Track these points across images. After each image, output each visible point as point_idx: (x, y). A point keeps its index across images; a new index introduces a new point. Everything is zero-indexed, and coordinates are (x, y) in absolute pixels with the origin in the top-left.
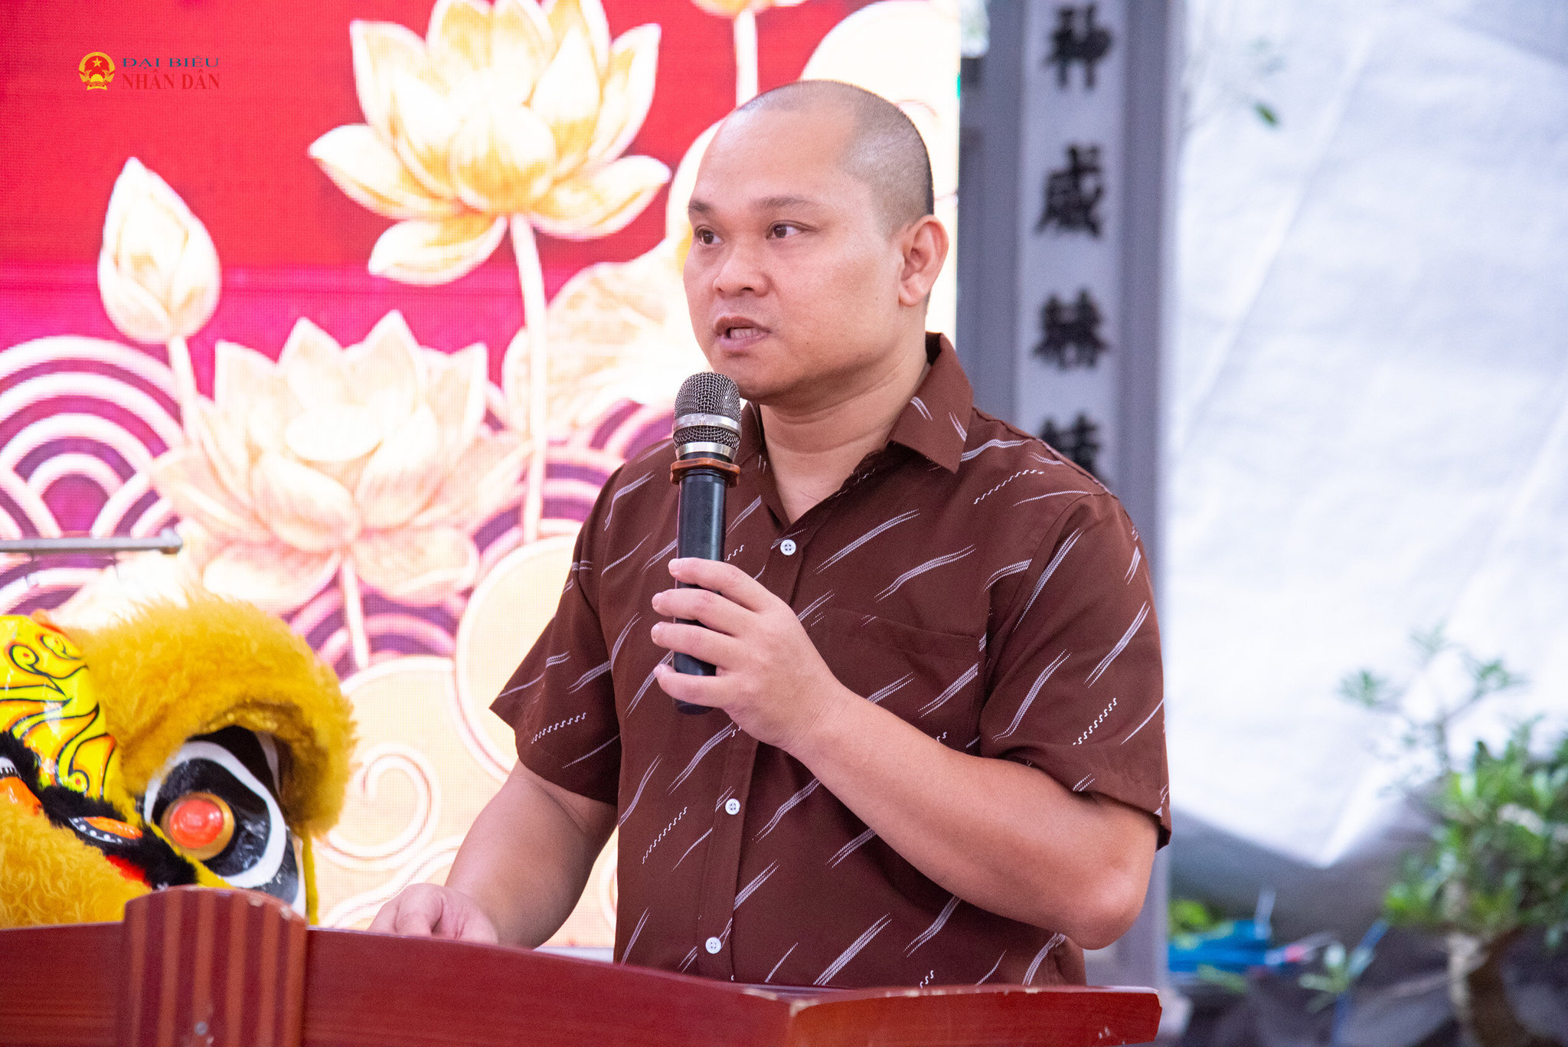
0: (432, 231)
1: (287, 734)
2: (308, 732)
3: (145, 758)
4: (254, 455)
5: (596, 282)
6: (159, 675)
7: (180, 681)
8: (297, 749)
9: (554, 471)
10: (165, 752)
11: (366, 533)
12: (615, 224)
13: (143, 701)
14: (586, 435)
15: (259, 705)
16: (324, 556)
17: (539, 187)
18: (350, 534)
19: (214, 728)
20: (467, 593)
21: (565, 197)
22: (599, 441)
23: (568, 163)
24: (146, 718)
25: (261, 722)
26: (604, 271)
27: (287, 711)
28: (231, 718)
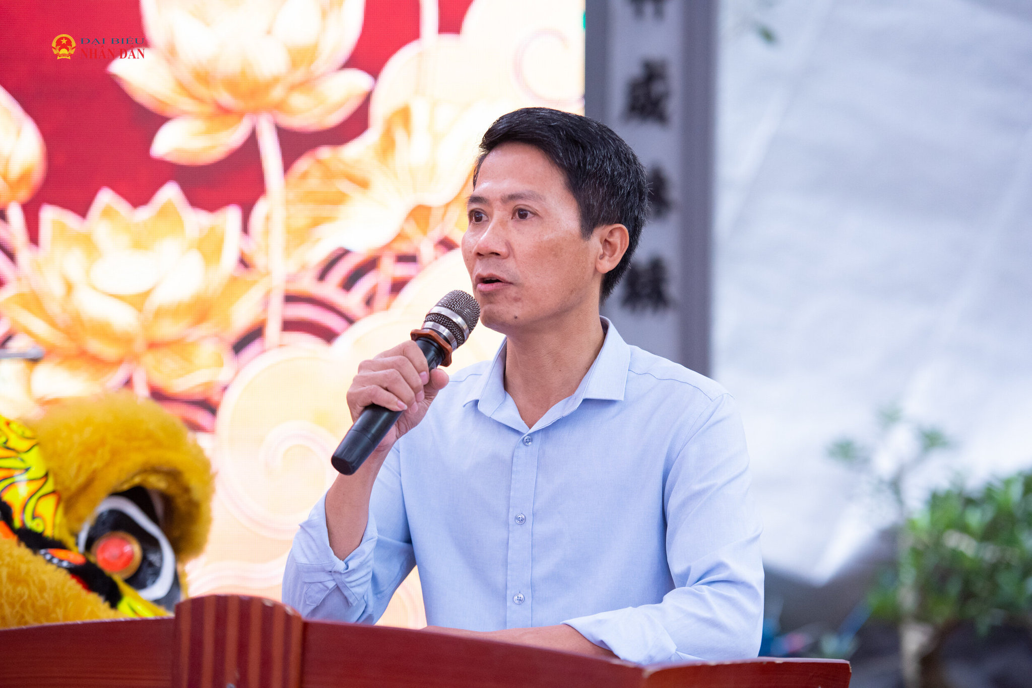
0: (198, 125)
1: (174, 490)
2: (187, 490)
3: (82, 507)
4: (69, 287)
5: (319, 162)
6: (90, 450)
7: (104, 454)
8: (180, 502)
9: (291, 299)
10: (94, 504)
11: (153, 346)
12: (334, 119)
13: (80, 468)
14: (312, 273)
15: (155, 470)
16: (119, 362)
17: (277, 93)
18: (139, 345)
19: (126, 487)
20: (225, 389)
21: (298, 100)
22: (323, 275)
23: (299, 75)
24: (82, 479)
25: (157, 483)
26: (325, 153)
27: (173, 475)
28: (137, 480)
